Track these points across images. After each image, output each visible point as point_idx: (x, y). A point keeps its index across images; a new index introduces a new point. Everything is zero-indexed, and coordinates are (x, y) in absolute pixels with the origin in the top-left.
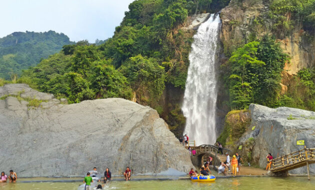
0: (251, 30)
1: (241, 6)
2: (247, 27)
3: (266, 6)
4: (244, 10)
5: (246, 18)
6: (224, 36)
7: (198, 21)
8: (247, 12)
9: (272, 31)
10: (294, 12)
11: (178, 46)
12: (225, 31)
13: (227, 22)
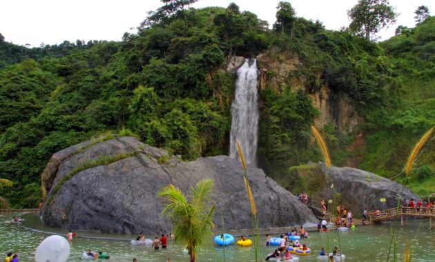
0: (286, 82)
1: (278, 58)
2: (283, 79)
3: (301, 62)
4: (281, 62)
5: (282, 70)
6: (262, 85)
7: (234, 64)
8: (283, 65)
9: (306, 86)
10: (325, 72)
11: (216, 89)
12: (262, 80)
13: (266, 72)
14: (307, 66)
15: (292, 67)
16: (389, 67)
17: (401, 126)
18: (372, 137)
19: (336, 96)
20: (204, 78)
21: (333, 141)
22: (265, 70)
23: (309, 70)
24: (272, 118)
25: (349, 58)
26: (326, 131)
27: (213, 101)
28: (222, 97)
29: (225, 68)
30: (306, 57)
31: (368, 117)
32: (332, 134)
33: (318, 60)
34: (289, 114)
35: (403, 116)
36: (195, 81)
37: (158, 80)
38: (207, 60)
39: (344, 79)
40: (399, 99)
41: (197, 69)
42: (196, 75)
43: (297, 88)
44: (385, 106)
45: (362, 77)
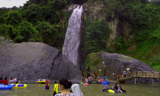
0: (97, 16)
1: (93, 4)
2: (95, 14)
3: (105, 6)
4: (95, 6)
5: (95, 10)
6: (84, 17)
7: (72, 8)
8: (95, 8)
9: (106, 18)
10: (116, 11)
11: (62, 19)
12: (85, 15)
13: (86, 11)
14: (107, 8)
15: (100, 8)
16: (153, 9)
17: (156, 38)
18: (140, 44)
19: (122, 23)
20: (55, 13)
21: (119, 46)
22: (86, 10)
23: (108, 9)
24: (87, 33)
25: (131, 4)
26: (116, 41)
27: (59, 24)
28: (64, 22)
29: (67, 9)
30: (107, 3)
31: (139, 34)
32: (119, 42)
33: (113, 5)
34: (95, 30)
35: (157, 33)
36: (51, 15)
37: (32, 13)
38: (57, 4)
39: (126, 14)
40: (157, 25)
41: (52, 8)
42: (51, 11)
43: (101, 19)
44: (148, 28)
45: (137, 14)
